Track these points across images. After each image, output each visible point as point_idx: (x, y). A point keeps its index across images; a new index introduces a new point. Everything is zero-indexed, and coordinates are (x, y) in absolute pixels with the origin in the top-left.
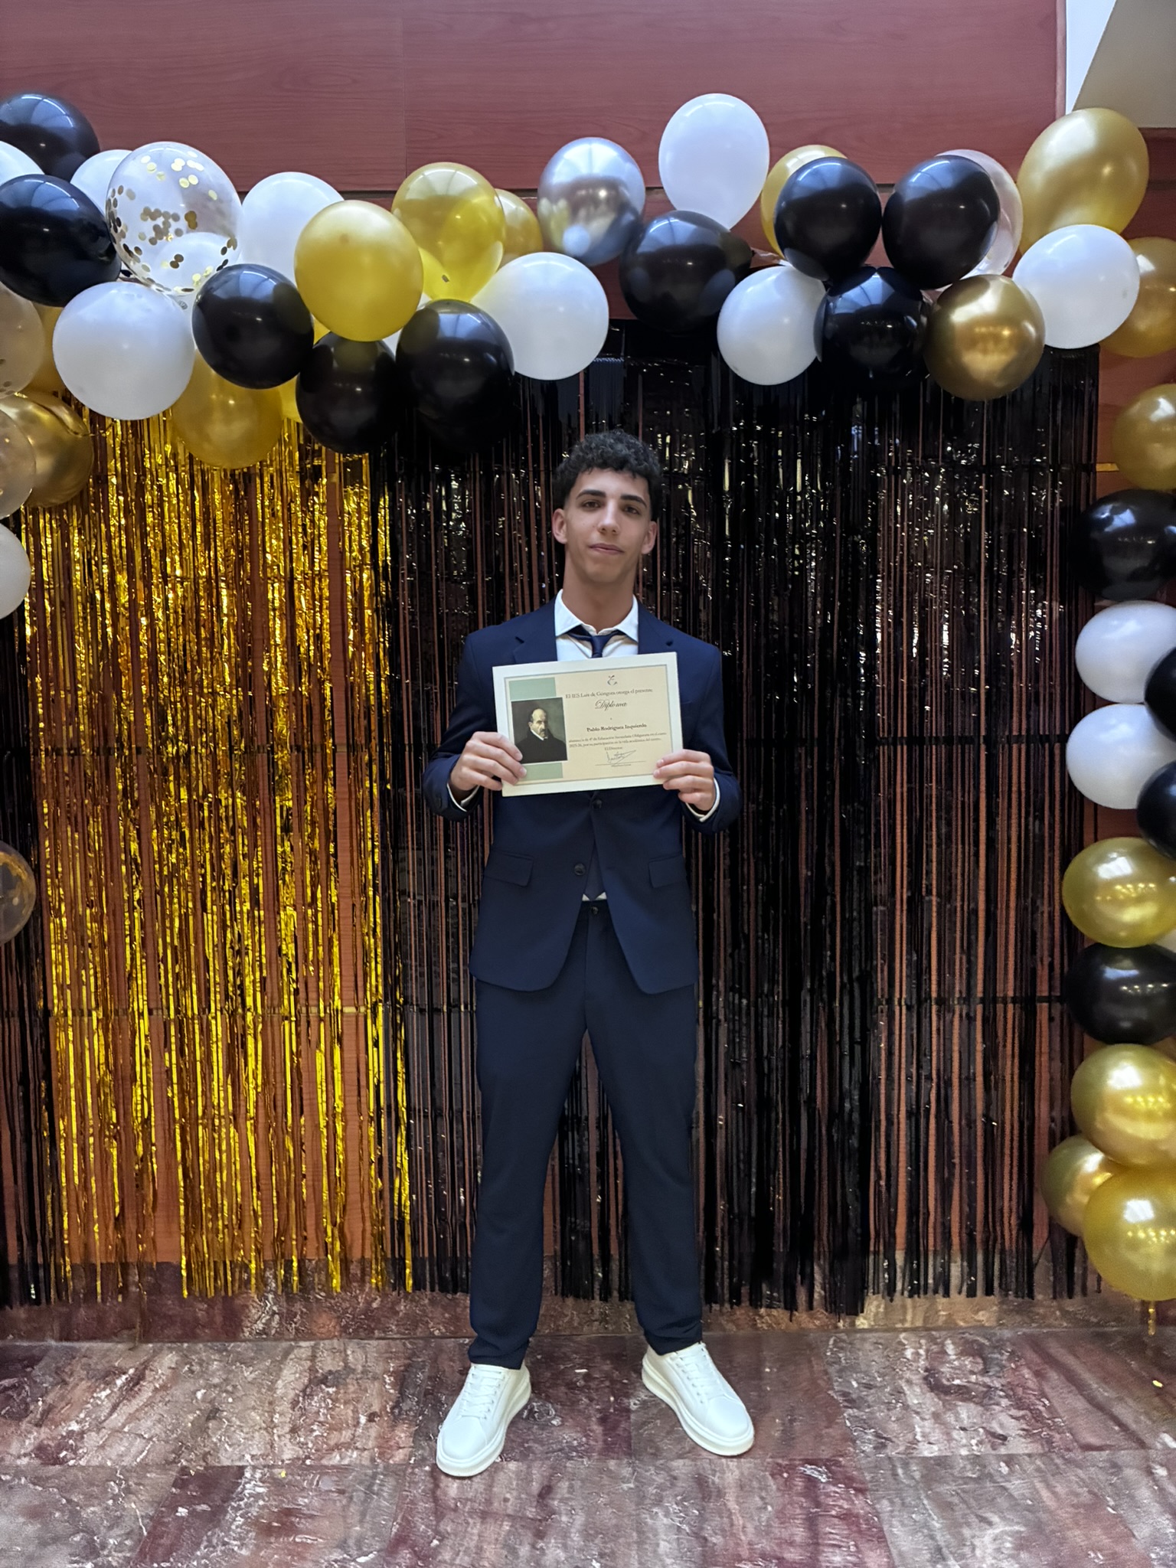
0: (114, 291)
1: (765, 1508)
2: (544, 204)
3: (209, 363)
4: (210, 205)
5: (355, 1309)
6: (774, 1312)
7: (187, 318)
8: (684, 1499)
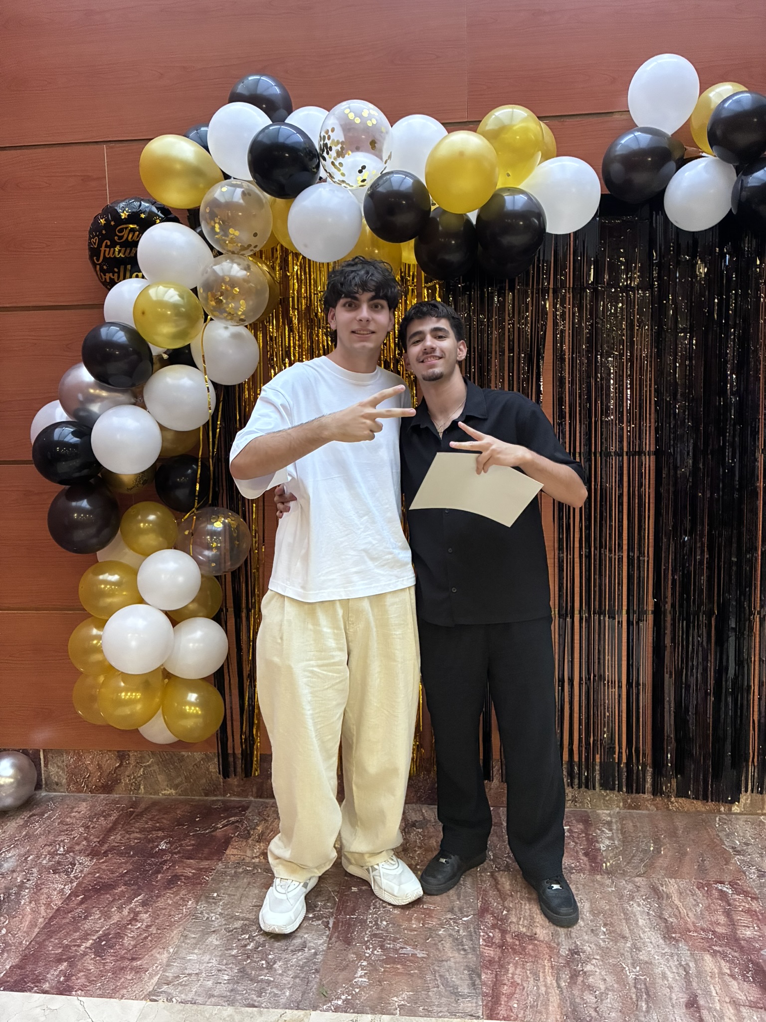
0: (321, 189)
1: (698, 905)
5: (425, 787)
6: (680, 800)
8: (647, 898)
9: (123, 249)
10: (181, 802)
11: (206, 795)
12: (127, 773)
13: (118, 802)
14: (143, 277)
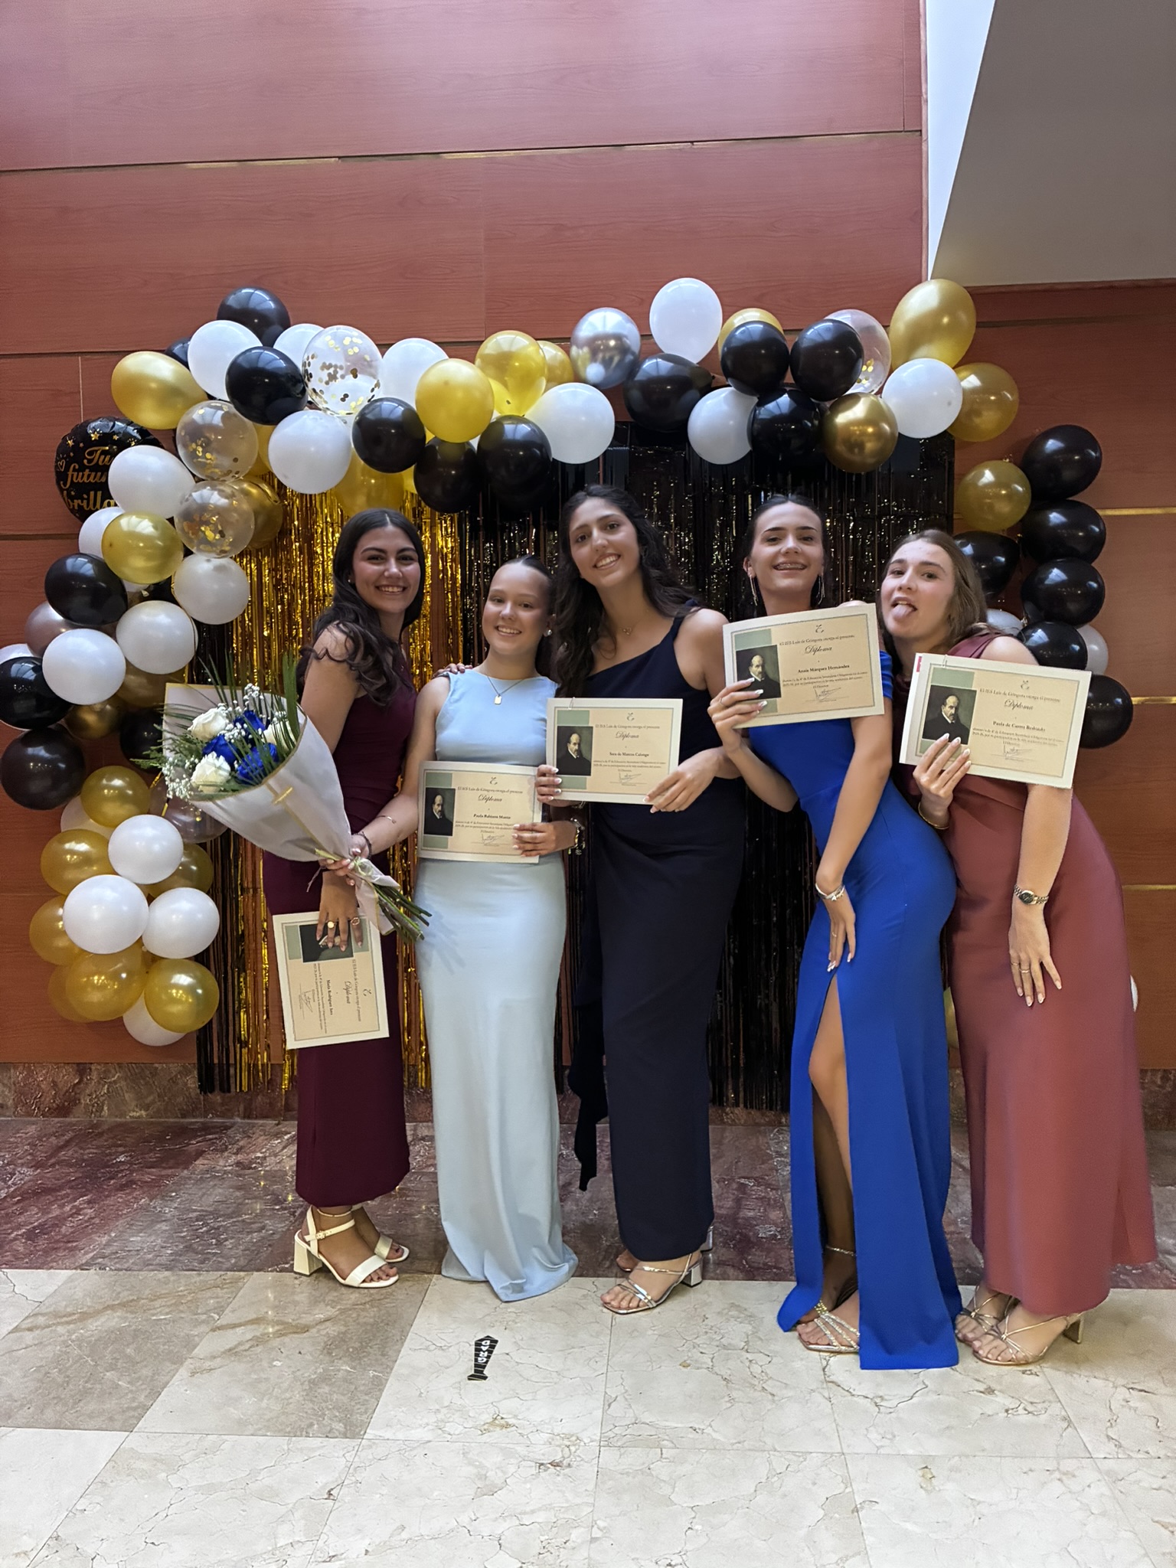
0: (305, 416)
2: (574, 350)
3: (361, 456)
4: (366, 363)
7: (348, 431)
9: (93, 474)
10: (152, 1123)
11: (184, 1116)
12: (88, 1092)
13: (74, 1125)
14: (116, 505)
